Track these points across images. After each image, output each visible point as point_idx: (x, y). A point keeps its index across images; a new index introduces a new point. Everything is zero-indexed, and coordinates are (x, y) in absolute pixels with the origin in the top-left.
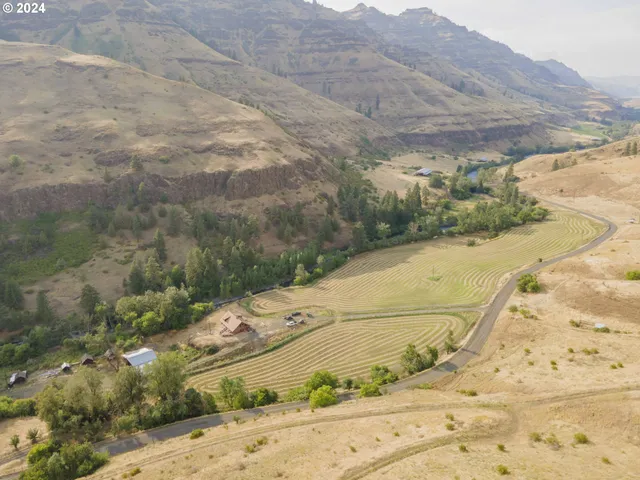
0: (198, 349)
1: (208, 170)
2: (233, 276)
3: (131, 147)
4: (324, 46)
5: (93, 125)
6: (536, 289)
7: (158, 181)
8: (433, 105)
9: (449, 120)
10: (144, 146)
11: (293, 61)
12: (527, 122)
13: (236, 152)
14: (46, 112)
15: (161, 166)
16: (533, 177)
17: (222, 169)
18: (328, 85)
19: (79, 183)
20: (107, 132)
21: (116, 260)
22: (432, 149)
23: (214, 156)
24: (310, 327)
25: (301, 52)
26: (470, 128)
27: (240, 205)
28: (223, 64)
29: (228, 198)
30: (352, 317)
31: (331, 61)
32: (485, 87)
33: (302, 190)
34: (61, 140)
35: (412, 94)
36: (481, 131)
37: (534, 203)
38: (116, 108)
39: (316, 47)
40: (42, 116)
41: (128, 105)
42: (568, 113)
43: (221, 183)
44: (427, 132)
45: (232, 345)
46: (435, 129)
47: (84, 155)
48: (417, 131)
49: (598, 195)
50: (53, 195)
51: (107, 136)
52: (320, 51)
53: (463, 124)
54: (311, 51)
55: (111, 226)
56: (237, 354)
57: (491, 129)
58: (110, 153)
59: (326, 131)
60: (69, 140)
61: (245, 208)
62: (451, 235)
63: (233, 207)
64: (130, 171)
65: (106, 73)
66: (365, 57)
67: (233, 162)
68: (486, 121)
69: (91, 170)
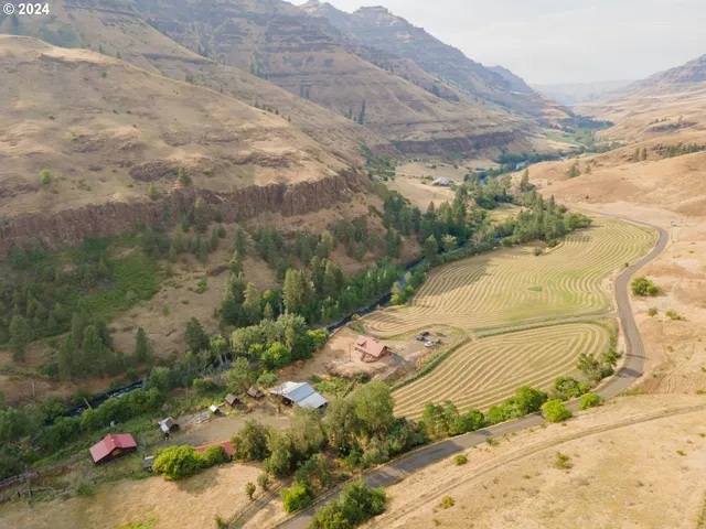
0: (346, 378)
1: (258, 183)
2: (329, 299)
3: (168, 158)
4: (294, 45)
5: (113, 133)
6: (655, 292)
7: (210, 197)
8: (420, 111)
9: (439, 127)
10: (182, 157)
11: (261, 61)
12: (509, 129)
13: (280, 162)
14: (52, 118)
15: (207, 179)
16: (549, 184)
17: (272, 181)
18: (305, 88)
19: (127, 201)
20: (134, 142)
21: (191, 289)
22: (429, 157)
23: (257, 167)
24: (451, 346)
25: (268, 50)
26: (462, 135)
27: (301, 222)
28: (196, 62)
29: (285, 214)
30: (486, 333)
31: (304, 62)
32: (458, 93)
33: (352, 203)
34: (84, 152)
35: (396, 99)
36: (472, 138)
37: (564, 210)
38: (129, 112)
39: (285, 45)
40: (50, 123)
41: (143, 110)
42: (532, 120)
43: (276, 197)
44: (421, 139)
45: (382, 371)
46: (429, 137)
47: (117, 168)
48: (410, 138)
49: (627, 200)
50: (99, 217)
51: (134, 146)
52: (291, 50)
53: (454, 131)
54: (280, 49)
55: (172, 251)
56: (393, 380)
57: (481, 136)
58: (146, 166)
59: (328, 140)
60: (91, 151)
61: (306, 224)
62: (509, 245)
63: (293, 224)
64: (177, 185)
65: (102, 70)
66: (341, 58)
67: (281, 174)
68: (474, 128)
69: (131, 186)
